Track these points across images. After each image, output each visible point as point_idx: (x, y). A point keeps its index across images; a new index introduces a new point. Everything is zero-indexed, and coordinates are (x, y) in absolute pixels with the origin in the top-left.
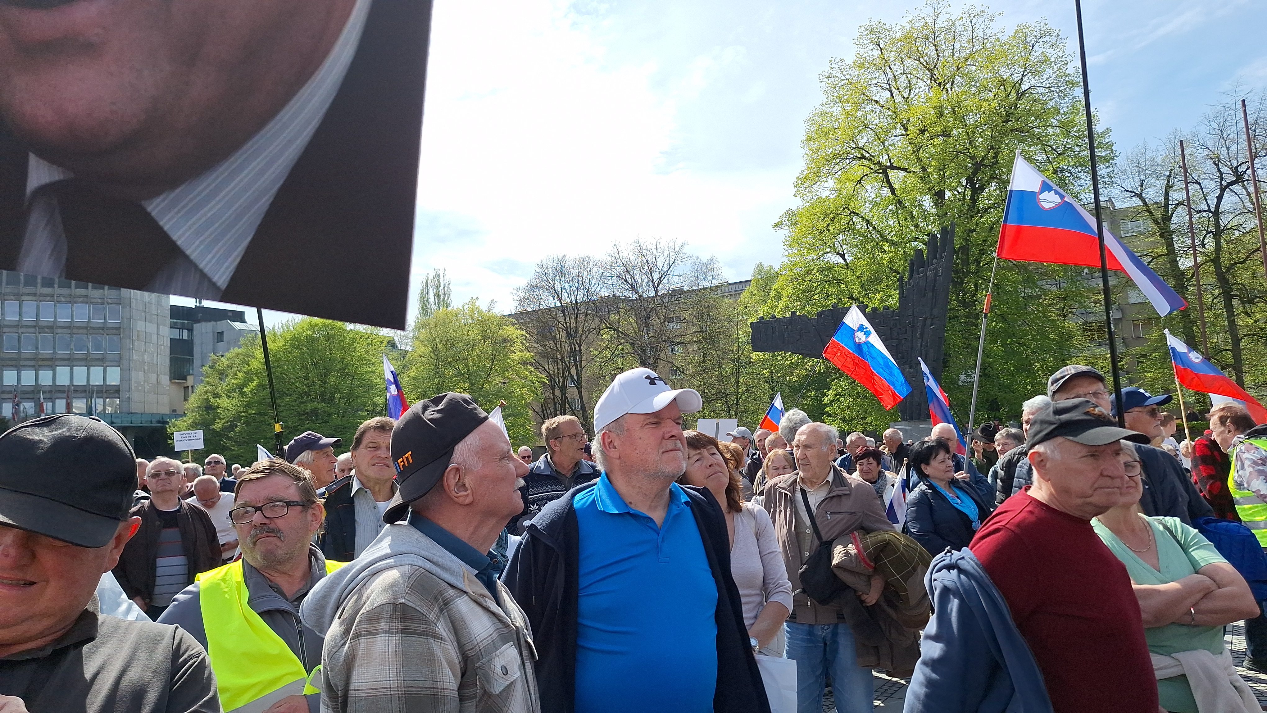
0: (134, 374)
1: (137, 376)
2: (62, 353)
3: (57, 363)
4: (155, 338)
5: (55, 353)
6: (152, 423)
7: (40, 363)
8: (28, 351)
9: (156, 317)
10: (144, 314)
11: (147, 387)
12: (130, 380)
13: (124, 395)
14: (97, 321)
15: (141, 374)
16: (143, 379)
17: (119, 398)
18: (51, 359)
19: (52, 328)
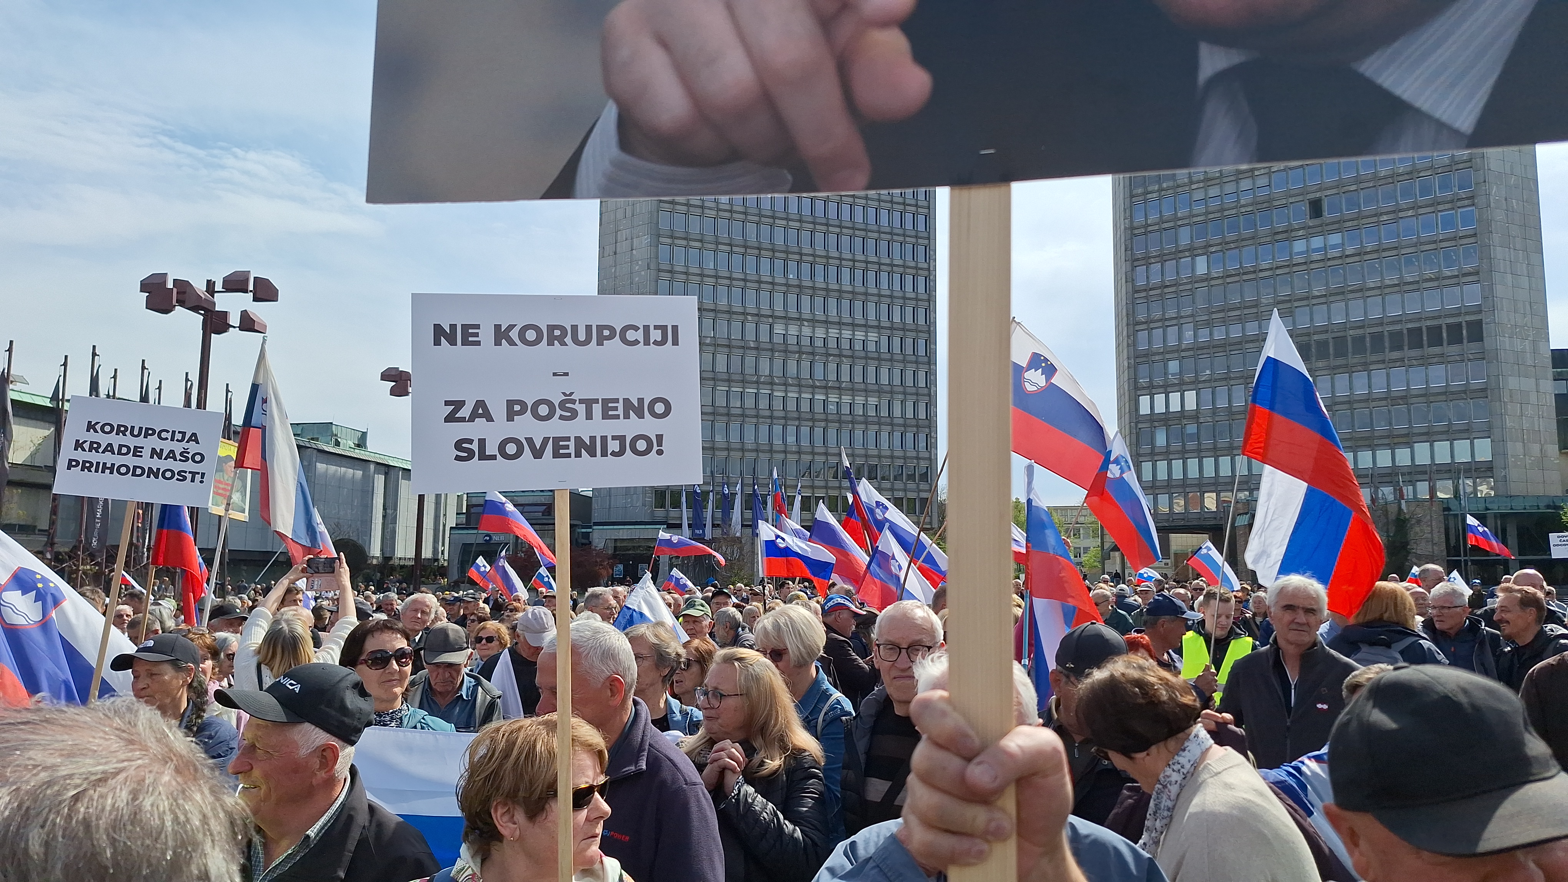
0: (1509, 444)
1: (1514, 449)
2: (1419, 426)
3: (1415, 439)
4: (1533, 398)
5: (1411, 427)
6: (1539, 509)
7: (1396, 440)
8: (1381, 428)
9: (1533, 369)
10: (1516, 367)
11: (1528, 461)
12: (1505, 454)
13: (1499, 473)
14: (1457, 383)
15: (1519, 445)
16: (1522, 450)
17: (1492, 477)
18: (1407, 435)
19: (1405, 398)
